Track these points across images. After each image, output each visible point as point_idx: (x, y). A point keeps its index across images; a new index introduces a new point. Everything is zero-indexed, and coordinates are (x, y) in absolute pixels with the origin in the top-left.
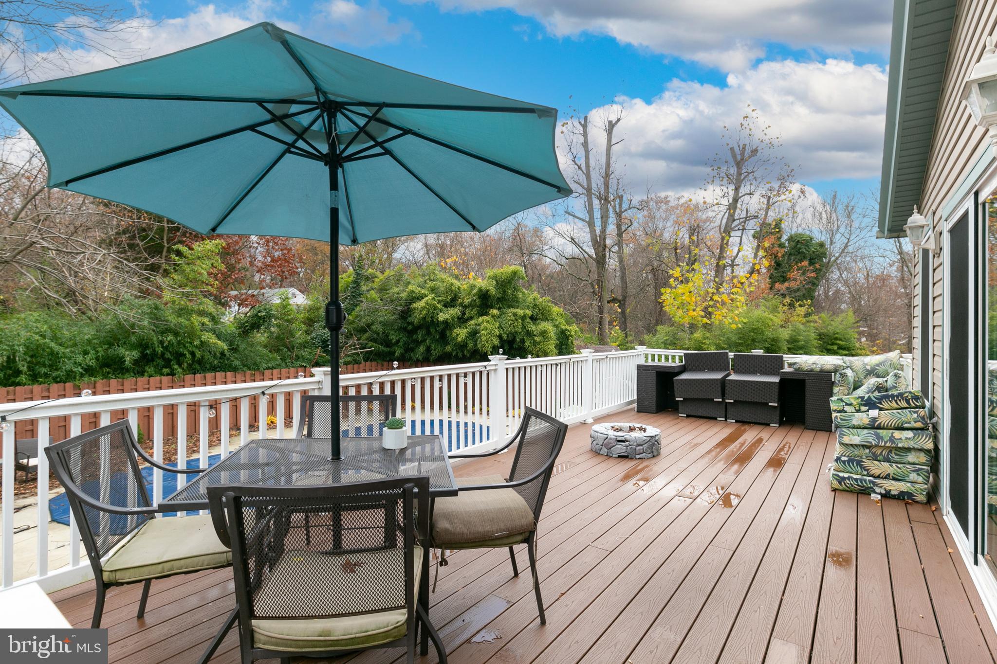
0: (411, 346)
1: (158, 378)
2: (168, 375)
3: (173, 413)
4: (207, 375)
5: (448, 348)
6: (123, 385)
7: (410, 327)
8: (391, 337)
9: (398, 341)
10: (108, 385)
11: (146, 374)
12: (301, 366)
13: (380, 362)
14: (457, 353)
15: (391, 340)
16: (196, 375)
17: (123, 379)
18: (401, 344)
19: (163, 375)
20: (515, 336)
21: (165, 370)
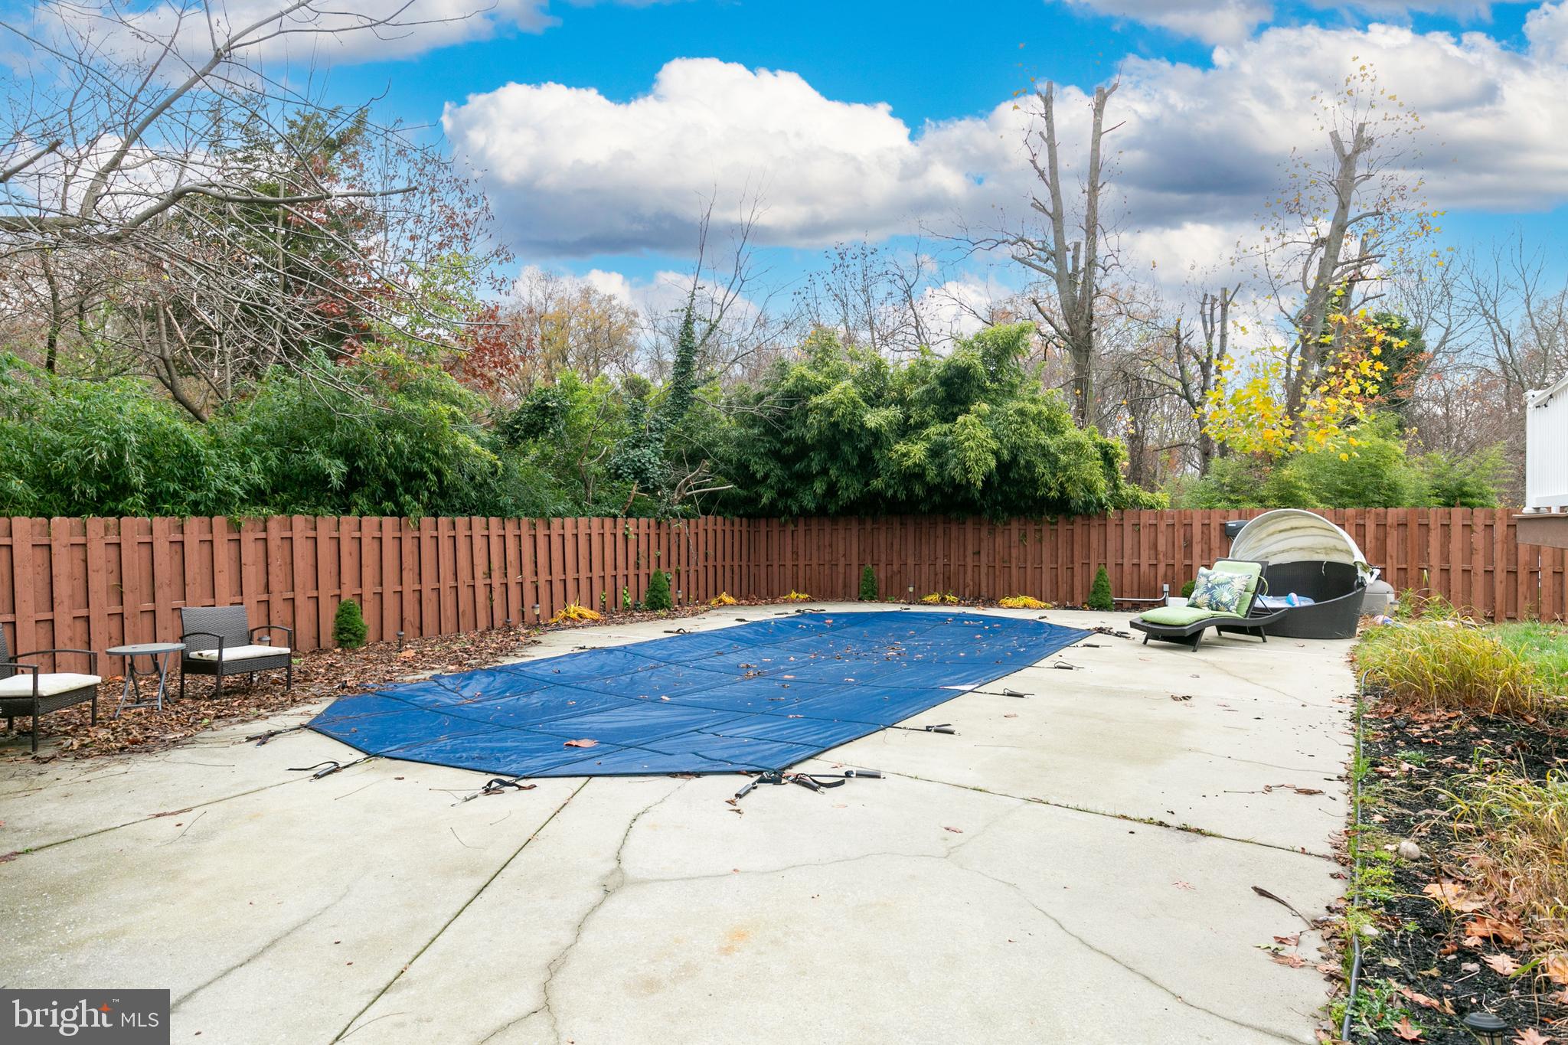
0: (788, 485)
1: (376, 519)
2: (393, 514)
3: (401, 592)
4: (456, 519)
5: (877, 484)
6: (315, 529)
7: (789, 450)
8: (753, 467)
9: (766, 476)
10: (289, 528)
11: (354, 510)
12: (609, 515)
13: (729, 516)
14: (895, 492)
15: (754, 474)
16: (440, 519)
17: (316, 515)
18: (771, 481)
19: (384, 514)
20: (1016, 456)
21: (388, 505)
